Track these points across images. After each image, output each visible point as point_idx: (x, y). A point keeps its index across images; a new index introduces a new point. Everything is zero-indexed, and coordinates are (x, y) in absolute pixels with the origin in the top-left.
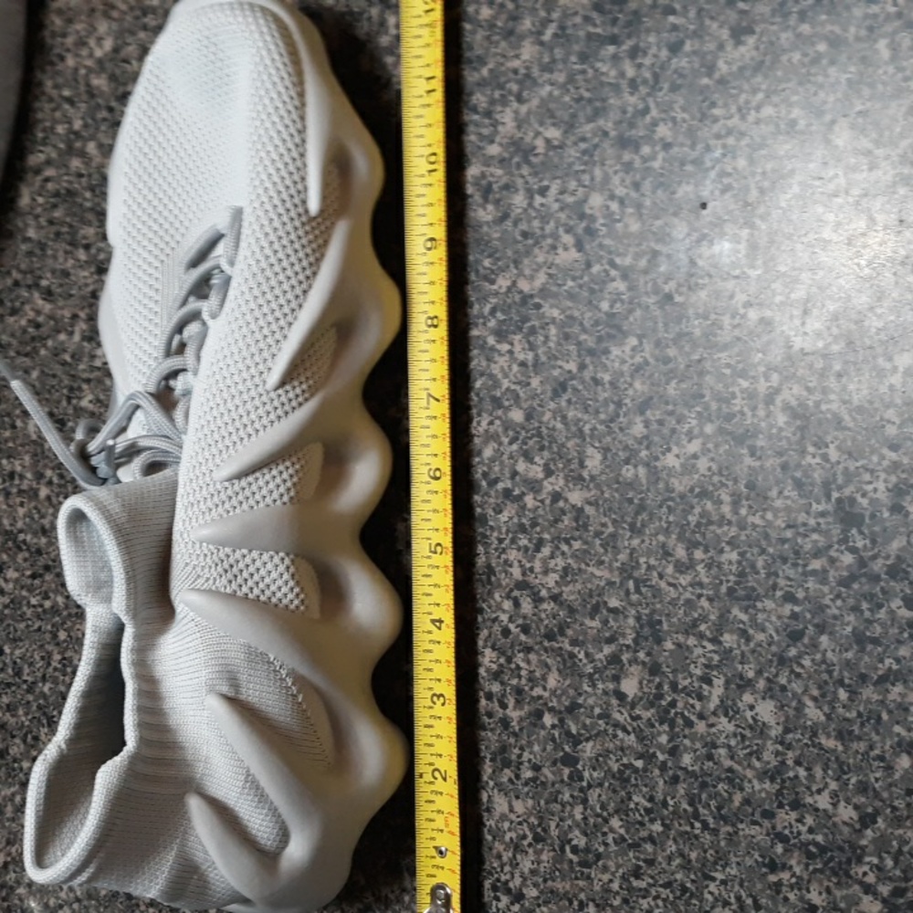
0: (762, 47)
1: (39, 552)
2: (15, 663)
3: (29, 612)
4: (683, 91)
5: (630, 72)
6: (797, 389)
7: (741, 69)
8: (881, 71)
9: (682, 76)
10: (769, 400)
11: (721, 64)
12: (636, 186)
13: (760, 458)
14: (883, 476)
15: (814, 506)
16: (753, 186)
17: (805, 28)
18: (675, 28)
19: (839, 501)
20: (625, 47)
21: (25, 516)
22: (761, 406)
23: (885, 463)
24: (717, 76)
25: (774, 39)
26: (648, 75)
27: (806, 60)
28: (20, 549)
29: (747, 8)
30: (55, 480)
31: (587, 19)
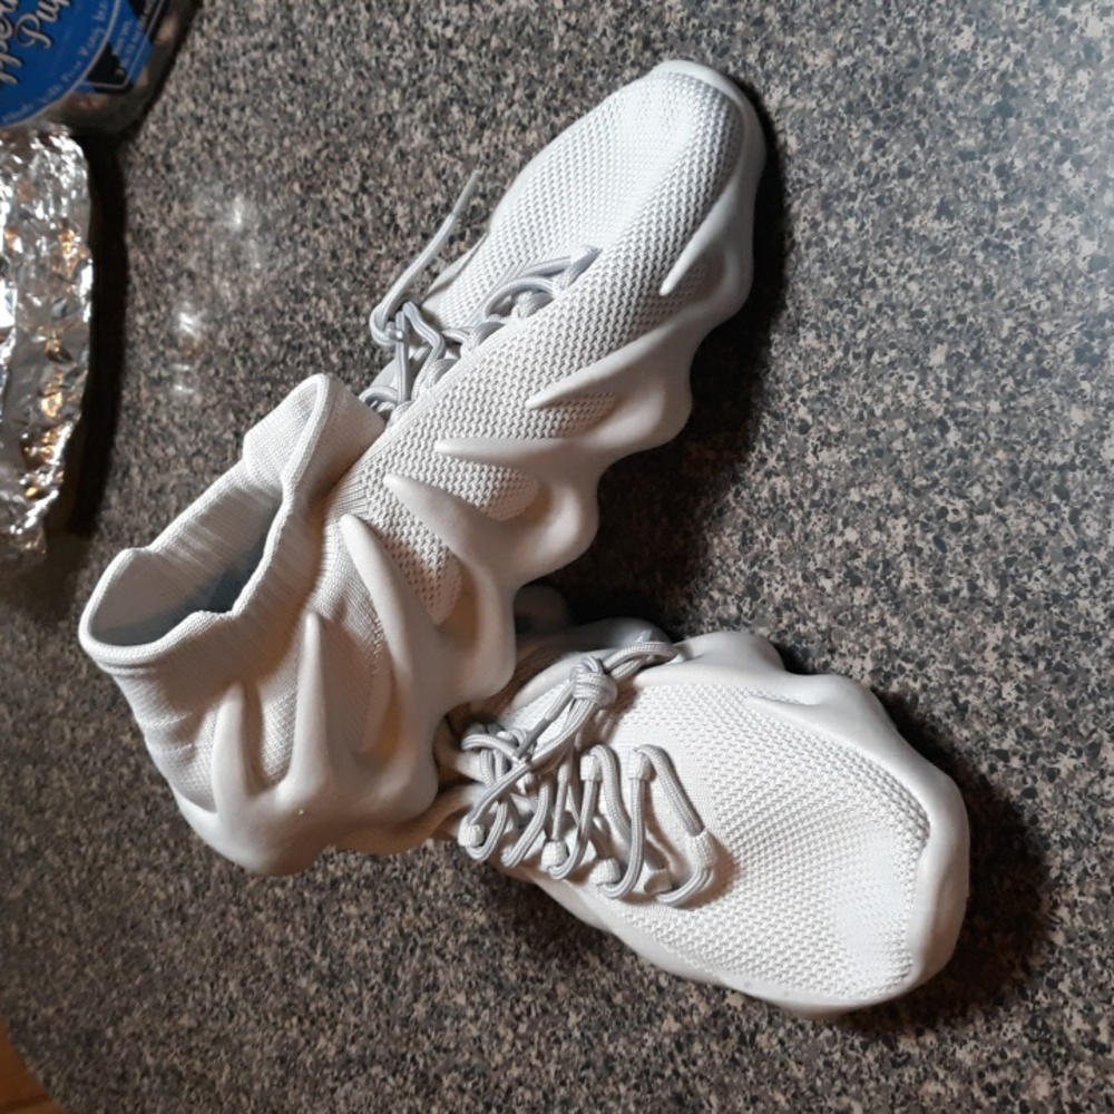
0: (947, 238)
1: (304, 62)
2: (247, 127)
3: (275, 101)
4: (883, 211)
5: (866, 157)
6: (787, 485)
7: (925, 237)
8: (992, 341)
9: (890, 198)
10: (768, 475)
11: (917, 218)
12: (809, 245)
13: (737, 502)
14: (787, 586)
15: (741, 563)
16: (867, 328)
17: (980, 256)
18: (913, 157)
19: (755, 574)
20: (876, 133)
21: (309, 24)
22: (762, 472)
23: (794, 581)
24: (909, 224)
25: (958, 240)
26: (874, 173)
27: (962, 280)
28: (294, 47)
29: (962, 198)
30: (343, 20)
31: (873, 81)
